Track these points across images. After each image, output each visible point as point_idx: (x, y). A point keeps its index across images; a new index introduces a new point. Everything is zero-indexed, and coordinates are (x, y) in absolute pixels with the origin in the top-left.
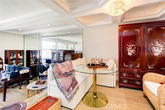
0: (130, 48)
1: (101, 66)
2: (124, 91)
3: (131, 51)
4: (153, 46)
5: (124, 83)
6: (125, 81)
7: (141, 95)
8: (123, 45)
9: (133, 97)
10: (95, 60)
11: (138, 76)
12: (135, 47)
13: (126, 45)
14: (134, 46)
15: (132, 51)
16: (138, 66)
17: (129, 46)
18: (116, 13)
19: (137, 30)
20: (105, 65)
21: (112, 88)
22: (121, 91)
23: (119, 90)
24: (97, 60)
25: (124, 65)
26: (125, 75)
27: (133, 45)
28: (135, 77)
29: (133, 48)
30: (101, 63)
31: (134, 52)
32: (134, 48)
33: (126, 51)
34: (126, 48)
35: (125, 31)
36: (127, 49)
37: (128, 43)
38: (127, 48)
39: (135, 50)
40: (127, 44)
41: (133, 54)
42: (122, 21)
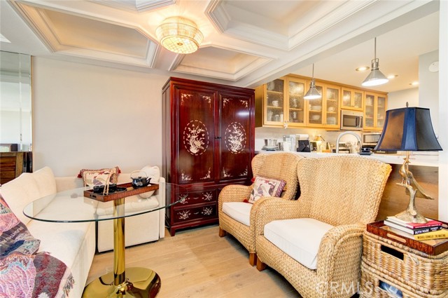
0: (195, 137)
1: (139, 186)
2: (184, 239)
3: (196, 143)
4: (230, 133)
5: (183, 220)
6: (185, 216)
7: (214, 235)
8: (181, 129)
9: (203, 245)
10: (96, 174)
11: (208, 197)
12: (203, 135)
13: (187, 130)
14: (202, 133)
15: (199, 144)
16: (209, 176)
17: (193, 132)
18: (178, 46)
19: (207, 98)
20: (149, 183)
21: (156, 243)
22: (178, 241)
23: (174, 242)
24: (101, 173)
25: (183, 178)
26: (184, 200)
27: (200, 130)
28: (203, 201)
29: (200, 135)
30: (137, 180)
31: (201, 145)
32: (202, 137)
33: (186, 144)
34: (186, 137)
35: (185, 95)
36: (189, 139)
37: (191, 124)
38: (189, 136)
39: (204, 141)
40: (188, 126)
41: (201, 150)
42: (174, 68)
